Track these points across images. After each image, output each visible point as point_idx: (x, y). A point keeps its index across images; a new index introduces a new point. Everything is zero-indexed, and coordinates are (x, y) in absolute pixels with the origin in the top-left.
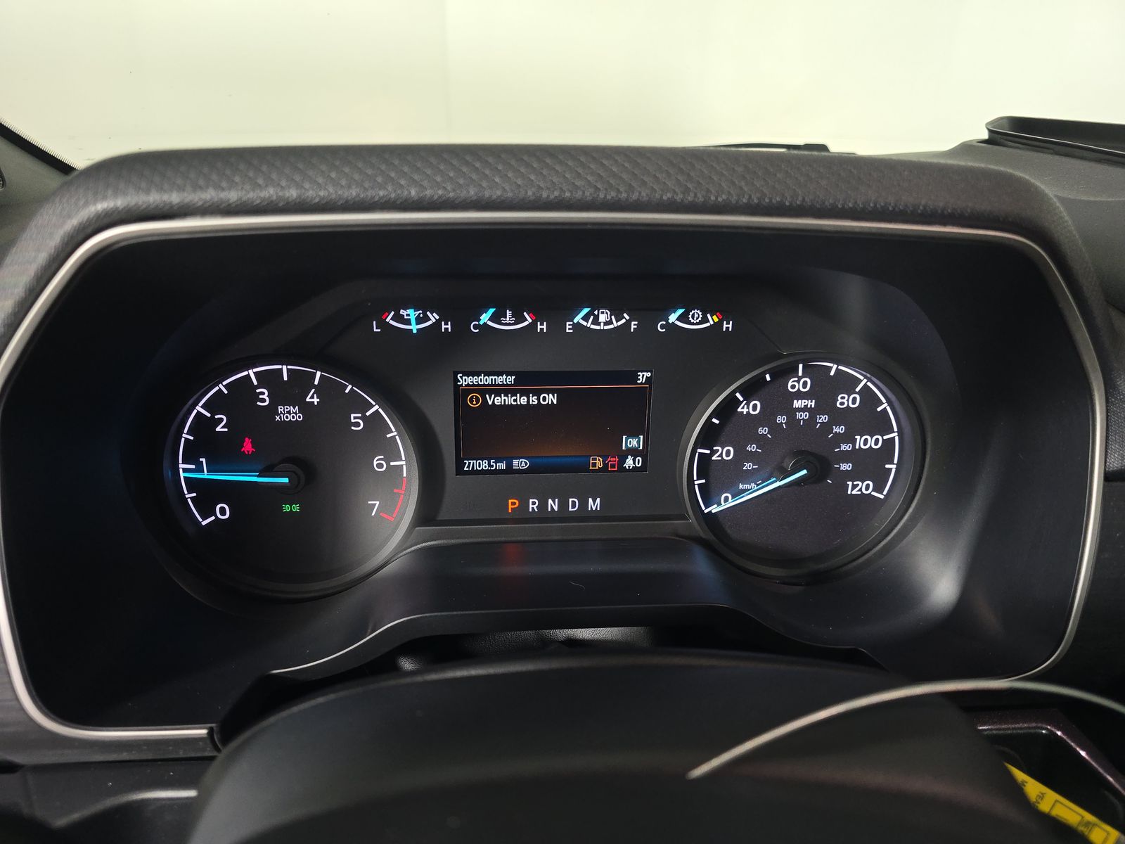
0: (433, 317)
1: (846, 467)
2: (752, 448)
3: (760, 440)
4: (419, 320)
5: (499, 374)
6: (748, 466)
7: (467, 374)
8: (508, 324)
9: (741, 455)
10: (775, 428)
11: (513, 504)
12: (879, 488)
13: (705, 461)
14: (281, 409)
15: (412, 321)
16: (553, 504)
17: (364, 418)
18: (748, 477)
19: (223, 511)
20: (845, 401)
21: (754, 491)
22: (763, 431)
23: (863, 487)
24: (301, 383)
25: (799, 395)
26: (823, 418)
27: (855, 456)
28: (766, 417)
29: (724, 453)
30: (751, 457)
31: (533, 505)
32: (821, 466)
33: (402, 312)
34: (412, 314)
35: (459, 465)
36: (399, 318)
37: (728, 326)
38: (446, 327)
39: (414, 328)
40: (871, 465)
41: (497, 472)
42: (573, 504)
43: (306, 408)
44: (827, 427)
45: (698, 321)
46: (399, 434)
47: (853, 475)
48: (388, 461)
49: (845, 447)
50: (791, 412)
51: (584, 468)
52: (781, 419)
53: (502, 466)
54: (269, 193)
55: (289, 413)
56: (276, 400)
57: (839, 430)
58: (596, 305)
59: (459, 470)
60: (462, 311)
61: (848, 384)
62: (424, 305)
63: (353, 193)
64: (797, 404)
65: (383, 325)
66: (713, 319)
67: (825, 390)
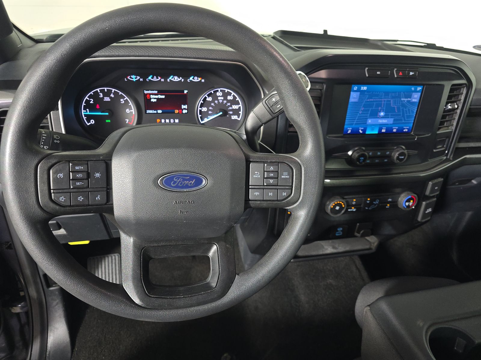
0: (138, 78)
1: (231, 113)
2: (210, 108)
3: (212, 106)
4: (135, 78)
5: (153, 90)
6: (210, 112)
7: (146, 90)
8: (155, 79)
9: (208, 110)
10: (215, 104)
11: (158, 120)
12: (239, 117)
13: (200, 111)
14: (105, 98)
15: (134, 78)
16: (167, 121)
17: (124, 100)
18: (210, 115)
19: (92, 122)
20: (230, 98)
21: (211, 118)
22: (213, 104)
23: (234, 117)
24: (109, 92)
25: (220, 96)
26: (225, 102)
27: (233, 110)
28: (213, 101)
29: (204, 109)
30: (210, 110)
31: (163, 121)
32: (225, 113)
33: (131, 76)
34: (133, 77)
35: (146, 111)
36: (131, 78)
37: (203, 81)
38: (141, 80)
39: (134, 80)
40: (236, 112)
41: (154, 113)
42: (172, 121)
43: (111, 98)
44: (226, 104)
45: (197, 79)
46: (132, 104)
47: (233, 114)
48: (130, 110)
49: (230, 108)
50: (218, 100)
51: (174, 112)
52: (216, 102)
53: (155, 112)
54: (113, 54)
55: (107, 99)
56: (104, 96)
57: (229, 104)
58: (174, 75)
59: (146, 113)
60: (145, 76)
61: (230, 94)
62: (136, 75)
63: (127, 54)
64: (219, 98)
65: (127, 79)
66: (200, 79)
67: (225, 95)
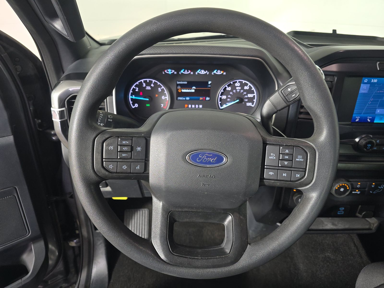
0: (173, 71)
1: (246, 100)
2: (229, 96)
3: (231, 95)
4: (171, 72)
5: (184, 81)
6: (228, 100)
7: (179, 81)
8: (186, 72)
9: (227, 98)
10: (233, 93)
11: (186, 106)
12: (253, 104)
13: (221, 98)
14: (147, 87)
15: (170, 72)
16: (193, 106)
17: (161, 89)
18: (229, 102)
19: (136, 105)
20: (246, 88)
21: (229, 104)
22: (231, 93)
23: (249, 104)
24: (151, 82)
25: (237, 86)
26: (242, 91)
27: (248, 98)
28: (232, 90)
29: (224, 97)
30: (229, 98)
31: (190, 106)
32: (242, 101)
33: (168, 70)
34: (169, 70)
35: (177, 98)
36: (167, 71)
37: (225, 73)
38: (175, 73)
39: (170, 73)
40: (251, 100)
41: (183, 100)
42: (197, 106)
43: (151, 87)
44: (243, 93)
45: (219, 73)
46: (167, 92)
47: (248, 102)
48: (165, 97)
49: (246, 96)
50: (236, 90)
51: (199, 99)
52: (234, 91)
53: (184, 99)
54: (156, 52)
55: (148, 88)
56: (146, 85)
57: (245, 93)
58: (201, 69)
59: (177, 99)
60: (178, 70)
61: (246, 85)
62: (172, 69)
63: (167, 52)
64: (237, 88)
65: (165, 72)
66: (222, 72)
67: (242, 85)
